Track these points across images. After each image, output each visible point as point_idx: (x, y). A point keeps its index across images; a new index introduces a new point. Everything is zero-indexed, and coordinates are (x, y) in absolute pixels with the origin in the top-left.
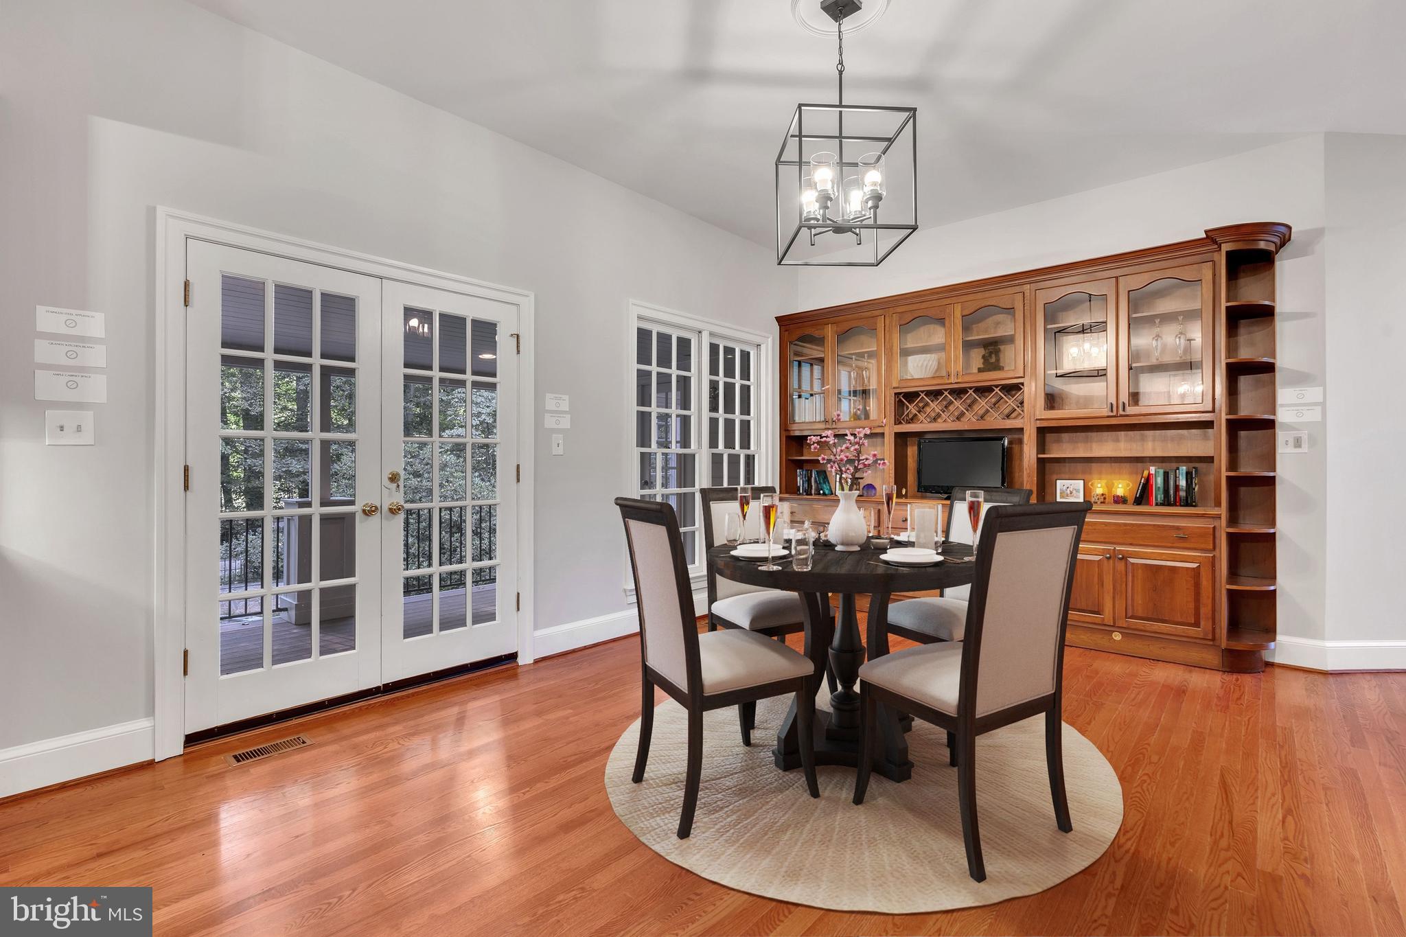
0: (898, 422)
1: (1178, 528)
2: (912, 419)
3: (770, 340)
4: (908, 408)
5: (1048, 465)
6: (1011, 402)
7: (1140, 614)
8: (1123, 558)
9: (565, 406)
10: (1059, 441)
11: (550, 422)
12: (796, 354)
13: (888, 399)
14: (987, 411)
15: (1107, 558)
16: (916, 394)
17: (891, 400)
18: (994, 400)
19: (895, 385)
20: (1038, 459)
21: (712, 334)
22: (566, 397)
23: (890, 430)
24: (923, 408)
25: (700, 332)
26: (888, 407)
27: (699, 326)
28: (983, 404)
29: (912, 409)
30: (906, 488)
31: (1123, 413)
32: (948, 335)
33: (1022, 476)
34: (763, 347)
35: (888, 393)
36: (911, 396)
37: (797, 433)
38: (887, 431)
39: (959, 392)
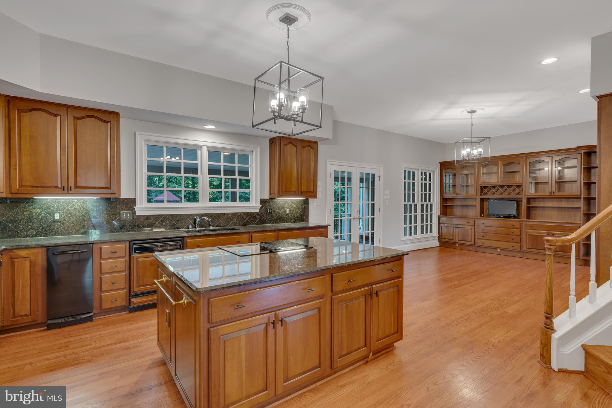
0: (481, 195)
1: (569, 227)
2: (486, 194)
3: (437, 169)
4: (484, 191)
5: (531, 208)
6: (518, 190)
7: (557, 250)
8: (552, 235)
9: (388, 193)
10: (535, 201)
11: (385, 197)
12: (445, 172)
13: (478, 188)
14: (511, 192)
15: (547, 235)
16: (488, 187)
17: (479, 188)
18: (513, 189)
19: (480, 184)
20: (527, 207)
21: (422, 170)
22: (389, 190)
23: (479, 197)
24: (490, 190)
25: (418, 169)
26: (478, 190)
27: (418, 168)
28: (509, 190)
29: (486, 190)
30: (483, 214)
31: (553, 194)
32: (498, 169)
33: (522, 211)
34: (435, 172)
35: (478, 186)
36: (485, 187)
37: (445, 197)
38: (477, 197)
39: (502, 187)
